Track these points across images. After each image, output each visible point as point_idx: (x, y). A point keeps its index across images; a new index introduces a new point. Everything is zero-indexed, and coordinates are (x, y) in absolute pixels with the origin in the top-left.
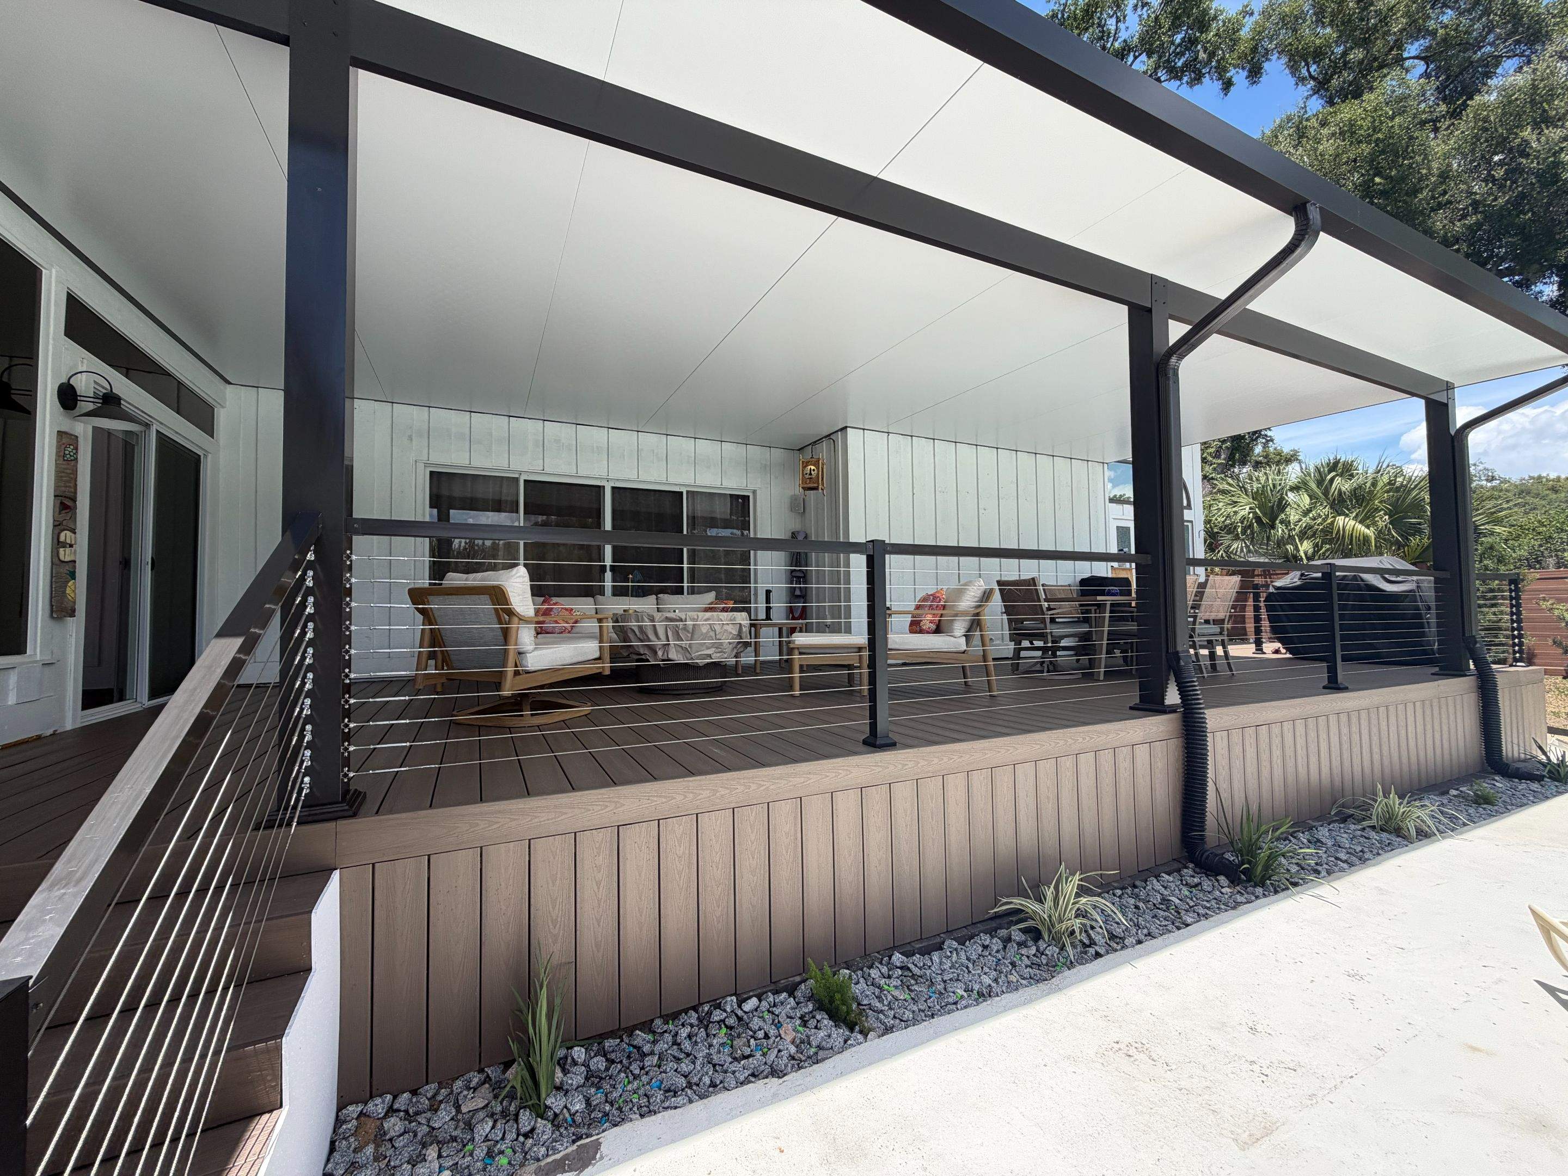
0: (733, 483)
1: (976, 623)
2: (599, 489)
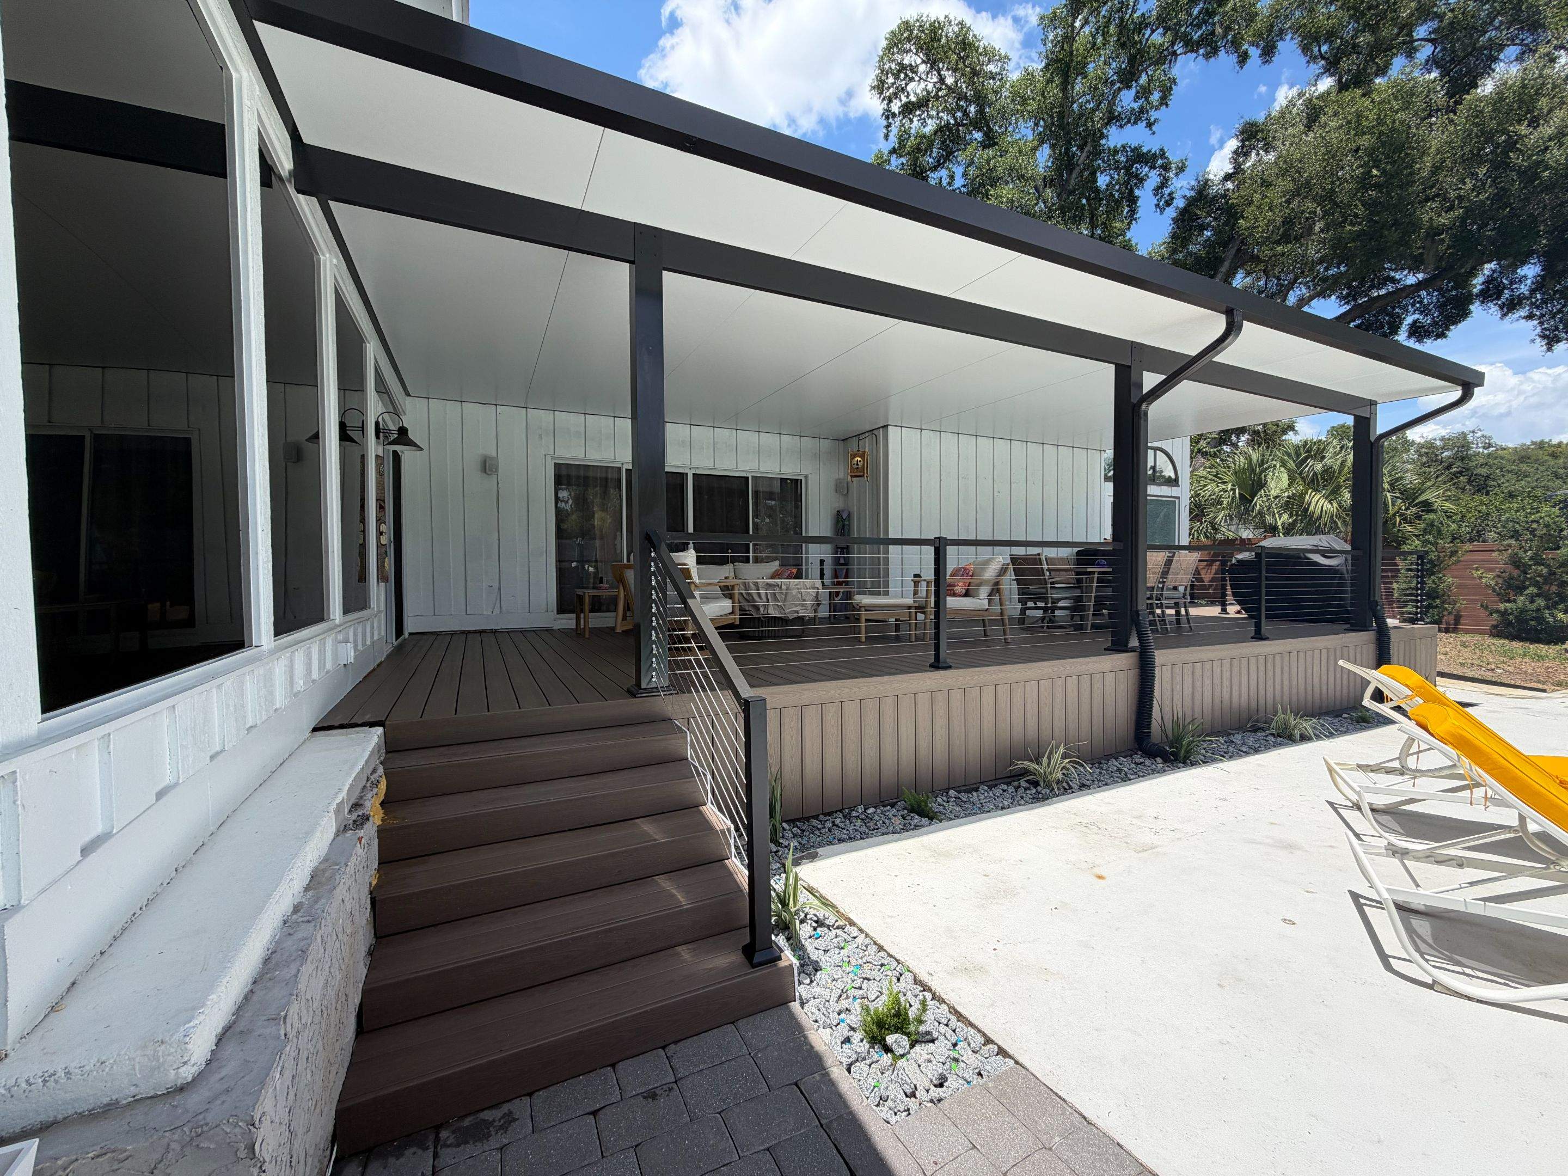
0: (789, 470)
1: (996, 589)
2: (683, 476)
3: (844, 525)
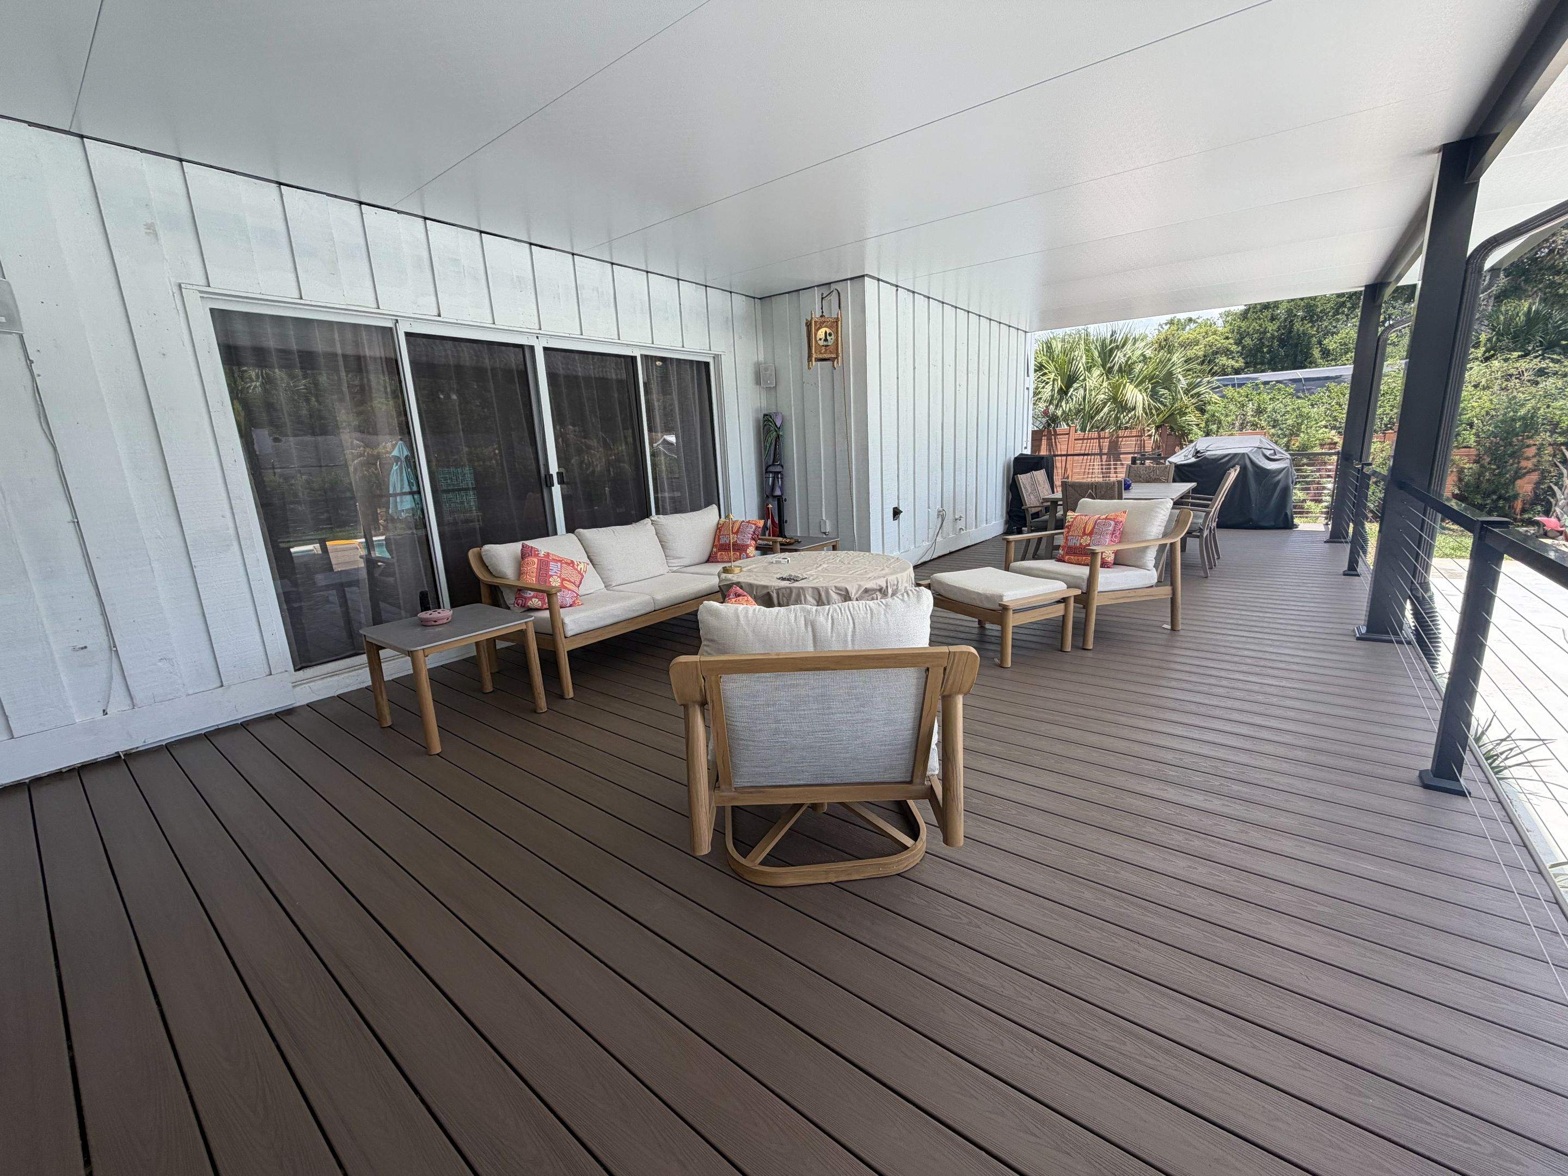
0: (689, 345)
2: (524, 351)
3: (778, 437)
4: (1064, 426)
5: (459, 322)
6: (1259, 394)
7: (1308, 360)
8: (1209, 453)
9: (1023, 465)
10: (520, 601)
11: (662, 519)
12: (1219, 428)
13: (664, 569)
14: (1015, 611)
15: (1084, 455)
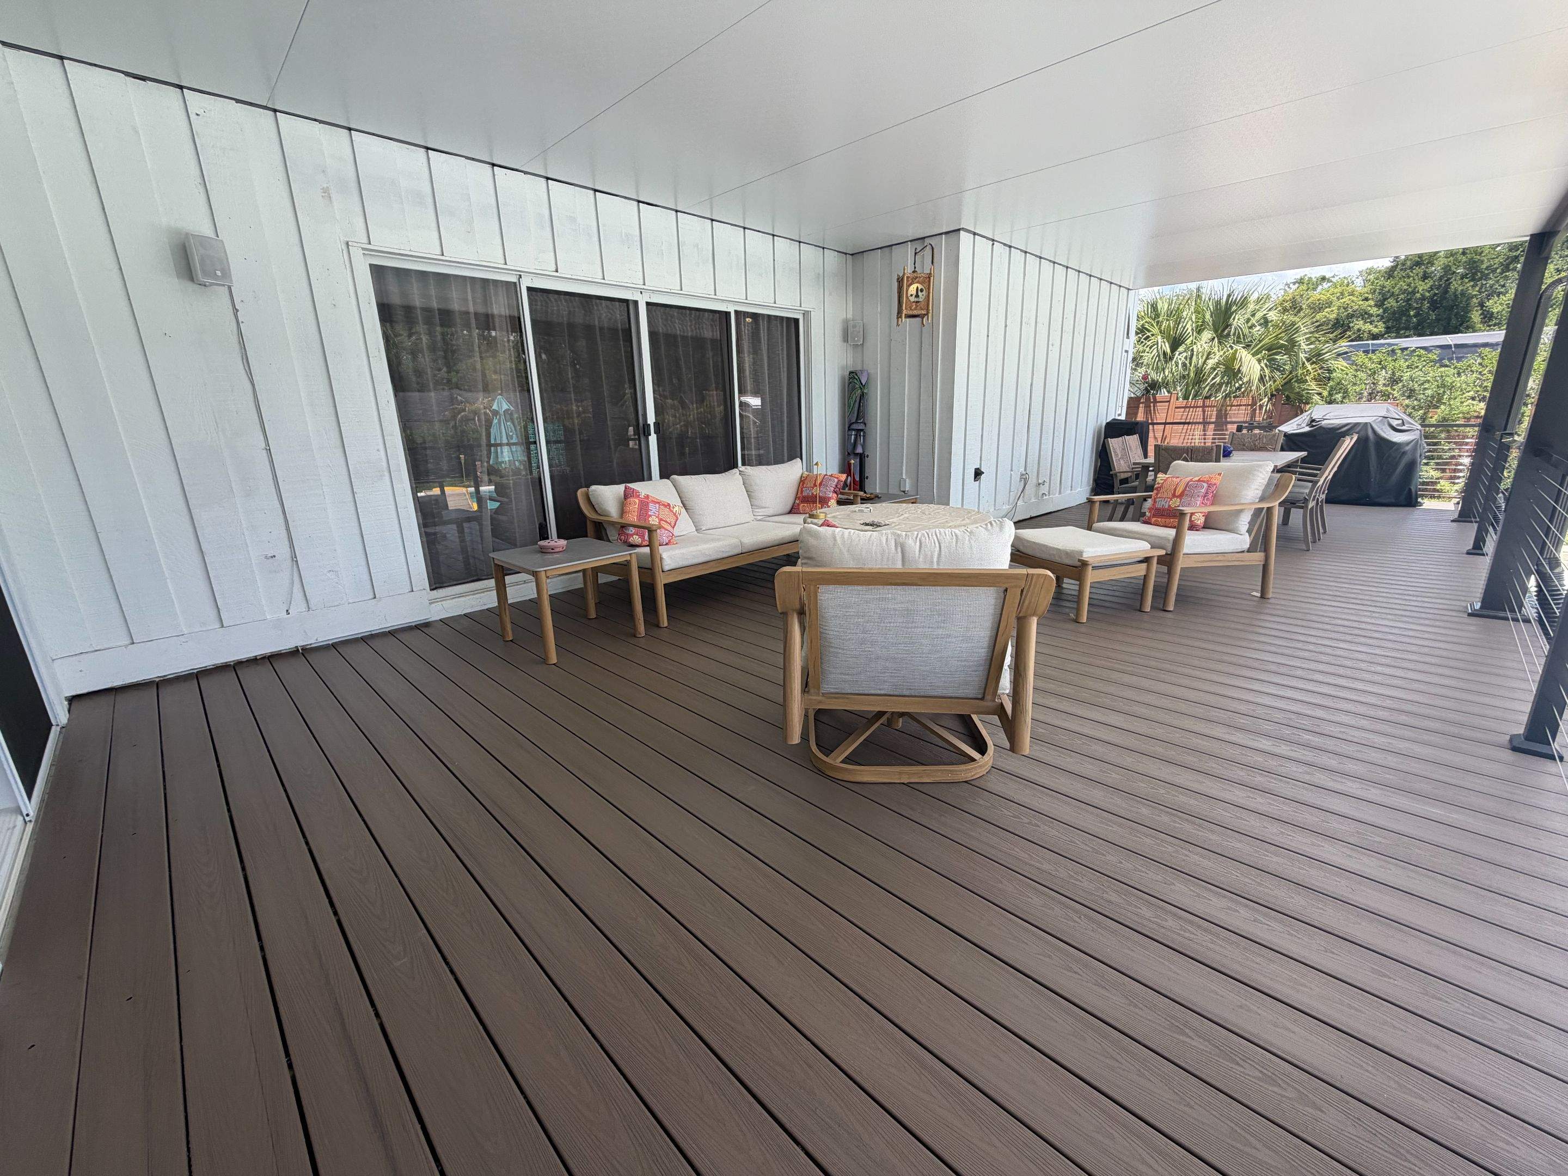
0: (781, 301)
3: (862, 396)
4: (1164, 393)
5: (573, 277)
6: (1395, 361)
7: (1465, 325)
8: (1325, 422)
9: (1114, 429)
10: (623, 537)
11: (748, 470)
12: (1344, 398)
13: (750, 517)
14: (1094, 568)
15: (1184, 423)
